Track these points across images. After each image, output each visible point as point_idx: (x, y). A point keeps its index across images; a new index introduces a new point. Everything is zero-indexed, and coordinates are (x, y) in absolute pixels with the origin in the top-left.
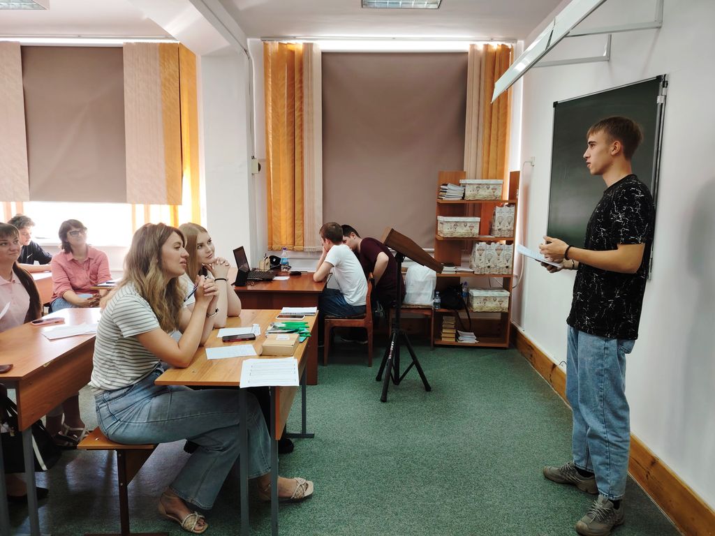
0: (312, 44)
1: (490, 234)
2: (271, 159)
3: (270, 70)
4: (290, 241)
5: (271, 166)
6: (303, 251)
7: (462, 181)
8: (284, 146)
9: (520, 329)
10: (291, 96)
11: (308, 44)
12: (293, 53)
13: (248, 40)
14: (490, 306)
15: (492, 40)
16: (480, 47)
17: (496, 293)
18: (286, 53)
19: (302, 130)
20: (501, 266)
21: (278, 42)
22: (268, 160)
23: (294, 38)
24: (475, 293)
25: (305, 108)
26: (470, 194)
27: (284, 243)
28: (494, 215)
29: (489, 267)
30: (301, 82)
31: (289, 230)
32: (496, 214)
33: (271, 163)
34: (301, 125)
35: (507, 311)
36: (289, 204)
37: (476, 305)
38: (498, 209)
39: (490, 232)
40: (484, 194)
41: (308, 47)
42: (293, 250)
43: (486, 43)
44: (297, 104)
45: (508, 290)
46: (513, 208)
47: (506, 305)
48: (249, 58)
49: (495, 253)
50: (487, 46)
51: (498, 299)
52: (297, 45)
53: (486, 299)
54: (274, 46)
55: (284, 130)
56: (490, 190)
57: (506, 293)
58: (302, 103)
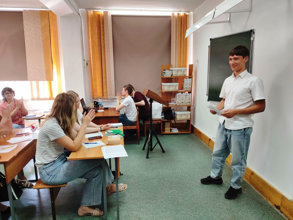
0: (107, 12)
1: (182, 89)
2: (92, 60)
3: (90, 23)
4: (101, 95)
5: (92, 64)
6: (107, 99)
7: (171, 69)
8: (97, 55)
9: (195, 126)
10: (99, 34)
11: (105, 12)
12: (99, 15)
13: (79, 9)
14: (183, 117)
15: (180, 11)
16: (176, 14)
17: (185, 113)
18: (96, 15)
19: (104, 48)
20: (187, 102)
21: (92, 11)
22: (90, 61)
23: (100, 9)
24: (177, 113)
25: (105, 39)
26: (174, 74)
27: (99, 95)
28: (184, 82)
29: (182, 102)
30: (103, 28)
31: (101, 90)
32: (185, 81)
33: (92, 62)
34: (104, 46)
35: (190, 119)
36: (100, 79)
37: (178, 118)
38: (185, 79)
39: (182, 88)
40: (180, 74)
41: (106, 13)
42: (103, 98)
43: (178, 13)
44: (102, 37)
45: (190, 111)
46: (191, 79)
47: (189, 117)
48: (81, 17)
49: (185, 97)
50: (178, 14)
51: (186, 115)
52: (101, 12)
53: (181, 115)
54: (91, 12)
55: (97, 48)
56: (182, 72)
57: (189, 112)
58: (104, 37)
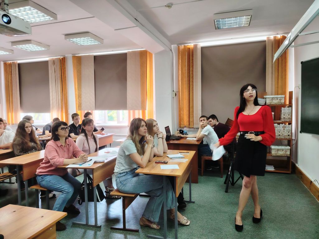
0: (197, 45)
1: (280, 120)
3: (180, 56)
4: (188, 124)
5: (180, 94)
6: (193, 128)
7: (265, 97)
8: (186, 86)
9: (297, 165)
10: (189, 66)
11: (195, 44)
12: (189, 49)
13: (172, 46)
14: (281, 153)
15: (278, 34)
16: (272, 37)
17: (283, 147)
18: (187, 49)
19: (193, 79)
20: (286, 135)
21: (183, 45)
22: (179, 92)
23: (190, 43)
24: (273, 147)
25: (194, 70)
26: (268, 102)
27: (185, 124)
29: (279, 135)
30: (193, 60)
31: (188, 119)
32: (282, 111)
34: (193, 77)
35: (289, 156)
36: (187, 109)
37: (273, 153)
38: (283, 108)
40: (275, 102)
42: (189, 127)
44: (191, 69)
46: (290, 108)
47: (288, 153)
48: (172, 53)
49: (282, 129)
50: (275, 37)
51: (284, 150)
52: (191, 45)
53: (278, 150)
54: (182, 47)
55: (186, 79)
56: (278, 100)
57: (289, 148)
58: (193, 68)
